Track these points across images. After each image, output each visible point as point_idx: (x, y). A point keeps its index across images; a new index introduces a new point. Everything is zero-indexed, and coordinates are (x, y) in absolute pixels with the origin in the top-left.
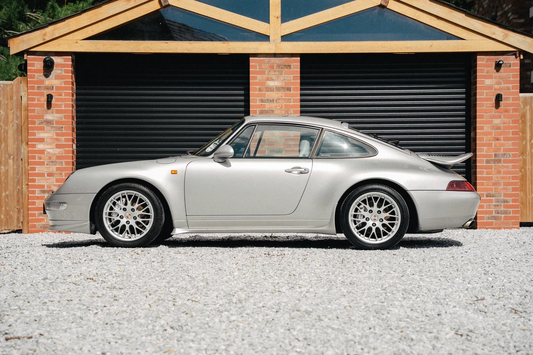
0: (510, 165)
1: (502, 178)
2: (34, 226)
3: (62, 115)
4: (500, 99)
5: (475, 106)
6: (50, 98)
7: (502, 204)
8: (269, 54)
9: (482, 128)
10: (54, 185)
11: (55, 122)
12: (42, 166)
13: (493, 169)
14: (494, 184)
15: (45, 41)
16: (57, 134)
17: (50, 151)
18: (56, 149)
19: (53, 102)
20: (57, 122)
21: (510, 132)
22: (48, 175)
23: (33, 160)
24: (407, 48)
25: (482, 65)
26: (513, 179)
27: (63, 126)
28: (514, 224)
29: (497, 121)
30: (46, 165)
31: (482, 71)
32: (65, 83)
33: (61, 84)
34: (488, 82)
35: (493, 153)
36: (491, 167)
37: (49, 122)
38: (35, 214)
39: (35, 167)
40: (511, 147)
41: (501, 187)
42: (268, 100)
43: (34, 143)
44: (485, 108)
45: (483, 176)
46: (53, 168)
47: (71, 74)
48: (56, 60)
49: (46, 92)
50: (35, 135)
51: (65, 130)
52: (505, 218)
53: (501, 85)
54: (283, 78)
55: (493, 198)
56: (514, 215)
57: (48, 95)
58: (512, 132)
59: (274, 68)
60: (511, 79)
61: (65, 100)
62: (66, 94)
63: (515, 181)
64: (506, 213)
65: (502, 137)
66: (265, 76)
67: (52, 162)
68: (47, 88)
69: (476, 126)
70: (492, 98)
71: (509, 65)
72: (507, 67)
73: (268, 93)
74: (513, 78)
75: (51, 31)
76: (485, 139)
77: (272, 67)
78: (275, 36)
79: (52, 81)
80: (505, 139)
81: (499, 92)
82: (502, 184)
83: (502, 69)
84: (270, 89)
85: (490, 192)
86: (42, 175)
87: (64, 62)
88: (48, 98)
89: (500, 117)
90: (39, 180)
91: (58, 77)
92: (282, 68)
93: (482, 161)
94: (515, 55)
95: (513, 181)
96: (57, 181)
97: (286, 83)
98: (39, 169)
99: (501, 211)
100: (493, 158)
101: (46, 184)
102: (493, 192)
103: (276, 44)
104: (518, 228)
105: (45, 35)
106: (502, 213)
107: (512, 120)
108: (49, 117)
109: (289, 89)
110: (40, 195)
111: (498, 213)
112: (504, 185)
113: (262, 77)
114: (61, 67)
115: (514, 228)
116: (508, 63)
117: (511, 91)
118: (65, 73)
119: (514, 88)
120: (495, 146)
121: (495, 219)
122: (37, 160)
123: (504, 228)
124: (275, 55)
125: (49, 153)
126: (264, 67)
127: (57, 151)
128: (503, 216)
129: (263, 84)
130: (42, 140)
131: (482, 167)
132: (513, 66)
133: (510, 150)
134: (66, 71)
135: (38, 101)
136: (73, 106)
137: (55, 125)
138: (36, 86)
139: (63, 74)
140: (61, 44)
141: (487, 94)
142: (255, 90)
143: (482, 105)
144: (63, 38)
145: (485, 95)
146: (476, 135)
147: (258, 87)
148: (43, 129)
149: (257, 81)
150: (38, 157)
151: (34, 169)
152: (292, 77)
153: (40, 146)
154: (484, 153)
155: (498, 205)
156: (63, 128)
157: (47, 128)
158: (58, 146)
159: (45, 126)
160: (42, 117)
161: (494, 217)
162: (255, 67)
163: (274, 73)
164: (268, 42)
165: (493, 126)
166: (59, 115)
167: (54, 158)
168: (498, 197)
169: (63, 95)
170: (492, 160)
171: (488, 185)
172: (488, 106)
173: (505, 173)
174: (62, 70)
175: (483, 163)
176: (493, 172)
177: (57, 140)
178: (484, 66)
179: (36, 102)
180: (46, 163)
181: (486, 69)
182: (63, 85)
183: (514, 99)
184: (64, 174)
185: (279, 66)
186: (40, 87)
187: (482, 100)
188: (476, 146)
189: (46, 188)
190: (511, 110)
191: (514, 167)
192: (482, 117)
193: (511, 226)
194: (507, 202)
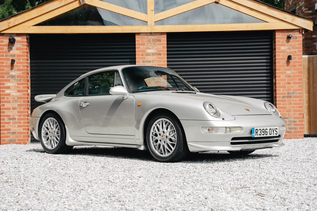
0: (297, 99)
1: (293, 107)
2: (4, 140)
3: (21, 72)
4: (291, 59)
5: (275, 63)
6: (13, 61)
7: (293, 123)
8: (147, 33)
9: (280, 77)
10: (17, 115)
11: (16, 77)
12: (9, 104)
13: (287, 102)
14: (288, 111)
15: (9, 27)
16: (18, 84)
17: (14, 94)
18: (18, 93)
19: (15, 64)
20: (18, 77)
21: (297, 79)
22: (12, 109)
23: (3, 100)
24: (233, 28)
25: (279, 38)
26: (299, 108)
27: (22, 79)
28: (300, 135)
29: (288, 72)
30: (11, 102)
31: (279, 41)
32: (23, 52)
33: (20, 53)
34: (283, 48)
35: (287, 92)
36: (285, 101)
37: (13, 77)
38: (5, 133)
39: (5, 104)
40: (298, 88)
41: (292, 113)
42: (147, 61)
43: (4, 89)
44: (281, 64)
45: (281, 106)
46: (16, 105)
47: (26, 47)
48: (17, 39)
49: (11, 58)
50: (4, 85)
51: (23, 81)
52: (295, 132)
53: (291, 50)
54: (156, 48)
55: (287, 120)
56: (300, 130)
57: (12, 60)
58: (298, 79)
59: (150, 42)
60: (297, 46)
61: (22, 63)
62: (23, 59)
63: (300, 109)
64: (295, 129)
65: (292, 82)
66: (145, 47)
67: (15, 101)
68: (12, 56)
69: (276, 76)
70: (285, 58)
71: (295, 38)
72: (294, 38)
73: (147, 57)
74: (298, 46)
75: (13, 21)
76: (281, 84)
77: (149, 41)
78: (151, 22)
79: (14, 51)
80: (294, 83)
81: (289, 54)
82: (292, 111)
83: (291, 40)
84: (148, 54)
85: (285, 116)
86: (9, 109)
87: (22, 39)
88: (12, 62)
89: (290, 70)
90: (7, 112)
91: (18, 49)
92: (155, 42)
93: (280, 97)
94: (299, 31)
95: (299, 109)
96: (18, 112)
97: (158, 51)
98: (7, 105)
99: (292, 128)
100: (287, 95)
101: (11, 115)
102: (287, 116)
103: (151, 27)
104: (303, 138)
105: (9, 23)
106: (292, 129)
107: (298, 71)
108: (13, 73)
109: (160, 54)
110: (8, 121)
111: (290, 129)
112: (293, 112)
113: (143, 47)
114: (20, 43)
115: (300, 138)
116: (295, 36)
117: (297, 53)
118: (22, 46)
119: (299, 51)
120: (288, 87)
121: (289, 133)
122: (6, 100)
123: (294, 138)
124: (151, 34)
125: (13, 95)
126: (144, 41)
127: (18, 94)
128: (293, 130)
129: (144, 51)
130: (8, 88)
131: (280, 101)
132: (298, 38)
133: (297, 90)
134: (23, 45)
135: (6, 64)
136: (28, 67)
137: (16, 78)
138: (5, 54)
139: (21, 47)
140: (19, 29)
141: (282, 55)
142: (139, 55)
143: (279, 63)
144: (21, 25)
145: (281, 56)
146: (276, 81)
147: (141, 53)
148: (9, 81)
149: (140, 49)
150: (6, 98)
151: (4, 105)
152: (162, 47)
153: (7, 91)
154: (281, 92)
155: (290, 124)
156: (22, 81)
157: (12, 80)
158: (19, 91)
159: (11, 79)
160: (9, 73)
161: (288, 131)
162: (139, 41)
163: (150, 45)
164: (147, 26)
165: (286, 75)
166: (19, 72)
167: (16, 98)
168: (290, 119)
169: (22, 60)
170: (286, 96)
171: (284, 112)
172: (283, 63)
173: (294, 104)
174: (20, 44)
175: (281, 98)
176: (287, 104)
177: (18, 87)
178: (280, 38)
179: (5, 64)
180: (11, 101)
181: (281, 40)
182: (21, 54)
183: (299, 58)
184: (22, 108)
185: (153, 40)
186: (7, 55)
187: (279, 59)
188: (276, 88)
189: (11, 117)
190: (297, 65)
191: (300, 100)
192: (279, 70)
193: (298, 137)
194: (296, 122)
